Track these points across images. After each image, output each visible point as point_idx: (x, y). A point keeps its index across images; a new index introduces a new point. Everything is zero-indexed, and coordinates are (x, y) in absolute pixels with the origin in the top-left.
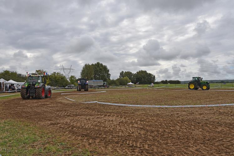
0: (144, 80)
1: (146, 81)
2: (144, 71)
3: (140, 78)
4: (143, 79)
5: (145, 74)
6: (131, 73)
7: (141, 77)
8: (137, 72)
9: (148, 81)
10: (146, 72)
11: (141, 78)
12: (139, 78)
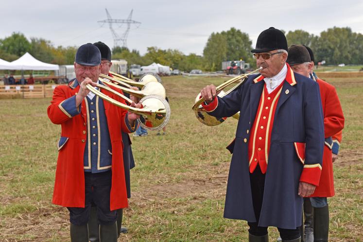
0: (339, 54)
1: (347, 57)
2: (343, 29)
3: (330, 47)
4: (337, 51)
5: (344, 38)
6: (306, 34)
7: (332, 46)
8: (323, 34)
9: (354, 55)
10: (348, 30)
11: (333, 50)
12: (326, 50)
